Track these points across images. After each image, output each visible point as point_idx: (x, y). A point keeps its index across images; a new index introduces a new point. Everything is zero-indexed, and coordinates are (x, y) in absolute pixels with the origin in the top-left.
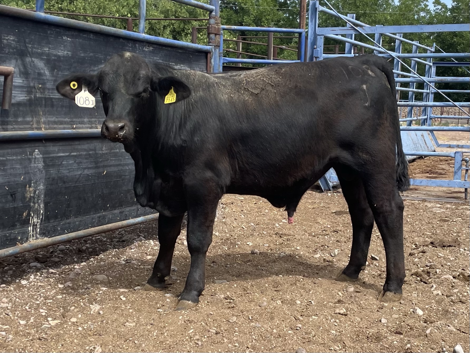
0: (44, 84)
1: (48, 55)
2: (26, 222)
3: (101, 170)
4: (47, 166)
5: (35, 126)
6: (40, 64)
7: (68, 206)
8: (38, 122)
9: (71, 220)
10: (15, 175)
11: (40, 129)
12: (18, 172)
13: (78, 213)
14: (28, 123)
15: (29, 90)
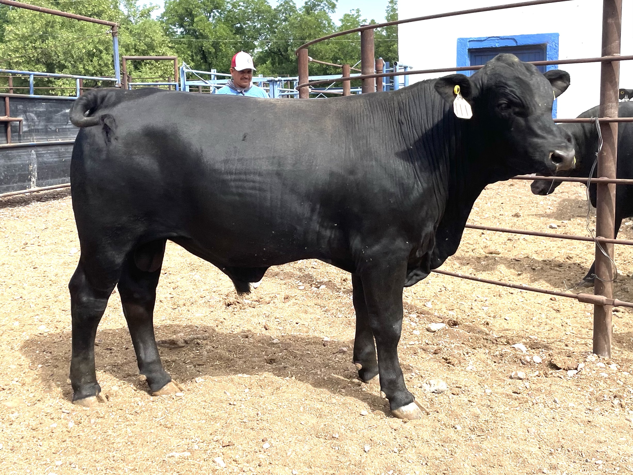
0: (35, 123)
1: (36, 111)
2: (30, 180)
3: (62, 159)
4: (37, 157)
5: (32, 140)
6: (32, 115)
7: (48, 174)
8: (33, 139)
9: (49, 180)
10: (25, 161)
11: (34, 142)
12: (26, 159)
13: (53, 177)
14: (29, 139)
15: (29, 126)
